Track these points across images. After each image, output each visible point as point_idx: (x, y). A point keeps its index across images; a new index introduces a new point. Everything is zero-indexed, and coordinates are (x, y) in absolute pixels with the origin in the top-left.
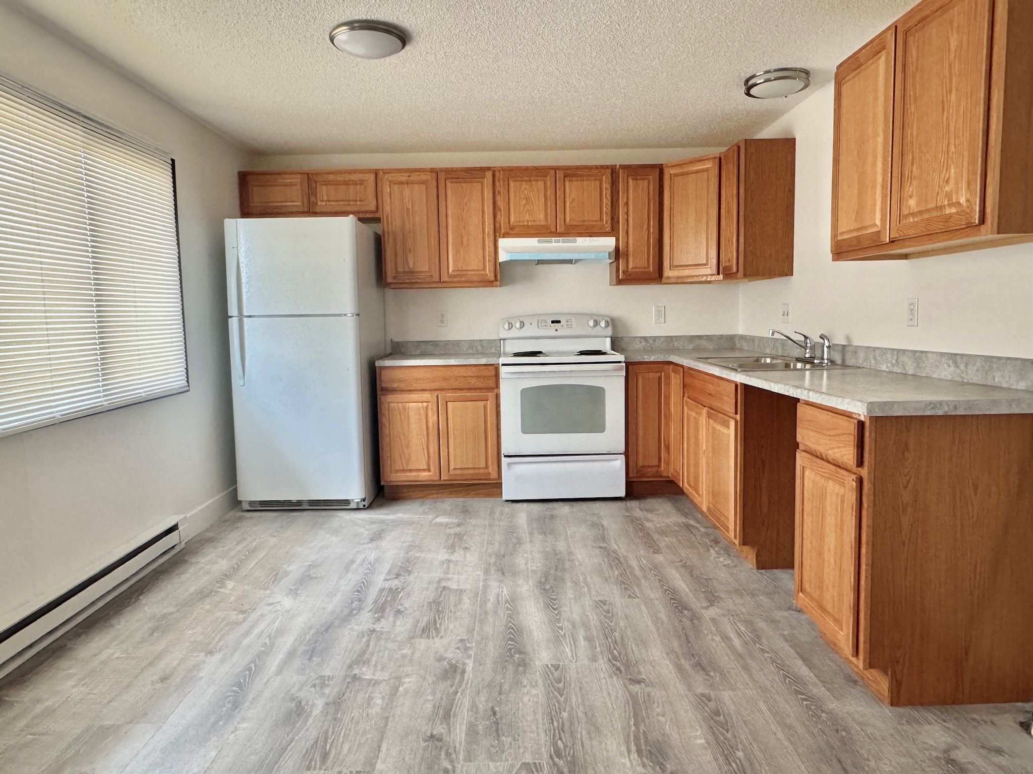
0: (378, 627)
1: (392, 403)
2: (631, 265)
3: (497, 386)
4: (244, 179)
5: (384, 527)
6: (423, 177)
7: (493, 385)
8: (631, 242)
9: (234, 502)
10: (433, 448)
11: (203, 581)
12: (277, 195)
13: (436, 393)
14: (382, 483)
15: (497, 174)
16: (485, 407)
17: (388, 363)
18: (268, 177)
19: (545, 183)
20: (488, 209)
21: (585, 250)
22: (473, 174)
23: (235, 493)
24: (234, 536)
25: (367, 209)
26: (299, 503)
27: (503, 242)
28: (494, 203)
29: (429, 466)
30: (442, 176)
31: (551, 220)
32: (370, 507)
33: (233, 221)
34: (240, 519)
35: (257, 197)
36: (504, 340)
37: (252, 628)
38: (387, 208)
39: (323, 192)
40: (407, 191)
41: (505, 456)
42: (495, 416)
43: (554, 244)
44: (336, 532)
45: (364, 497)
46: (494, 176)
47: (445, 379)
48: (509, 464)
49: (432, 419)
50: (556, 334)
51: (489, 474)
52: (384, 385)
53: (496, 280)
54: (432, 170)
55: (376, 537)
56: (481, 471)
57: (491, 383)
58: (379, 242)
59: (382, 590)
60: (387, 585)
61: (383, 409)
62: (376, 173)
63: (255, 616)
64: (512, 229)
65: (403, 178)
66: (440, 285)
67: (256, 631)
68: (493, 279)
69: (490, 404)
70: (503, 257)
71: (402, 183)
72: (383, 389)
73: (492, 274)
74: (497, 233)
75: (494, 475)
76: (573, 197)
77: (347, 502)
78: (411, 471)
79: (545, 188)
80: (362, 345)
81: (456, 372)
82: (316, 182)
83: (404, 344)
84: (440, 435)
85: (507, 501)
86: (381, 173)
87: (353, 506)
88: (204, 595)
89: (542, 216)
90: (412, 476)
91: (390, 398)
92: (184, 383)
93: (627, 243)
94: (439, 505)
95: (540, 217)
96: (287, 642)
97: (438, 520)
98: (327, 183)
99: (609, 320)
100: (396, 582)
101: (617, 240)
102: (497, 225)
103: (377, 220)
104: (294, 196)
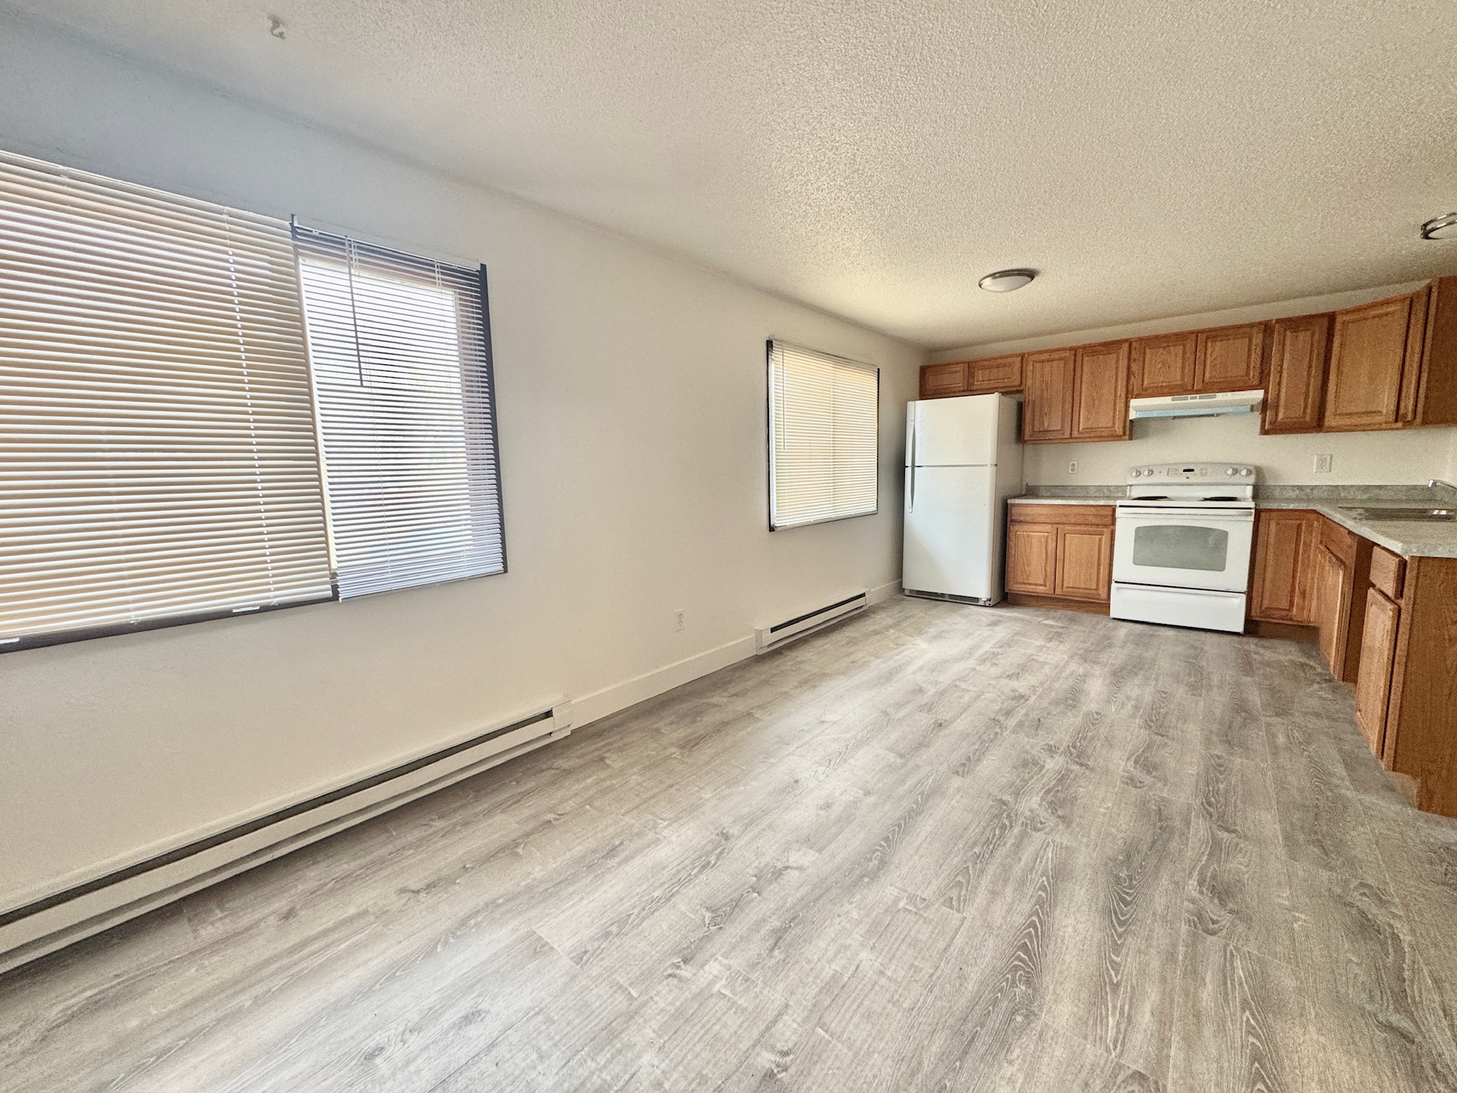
0: (978, 668)
1: (1018, 531)
2: (1281, 416)
3: (1114, 523)
4: (923, 371)
5: (1001, 619)
6: (1063, 355)
7: (1110, 522)
8: (1283, 395)
9: (901, 589)
10: (1050, 569)
11: (876, 627)
12: (946, 380)
13: (1056, 526)
14: (1006, 591)
15: (1134, 345)
16: (1100, 540)
17: (1017, 501)
18: (940, 368)
19: (1184, 349)
20: (1122, 375)
21: (1226, 404)
22: (1109, 346)
23: (901, 583)
24: (898, 608)
25: (1013, 384)
26: (943, 595)
27: (1134, 403)
28: (1129, 368)
29: (1045, 581)
30: (1080, 352)
31: (1188, 380)
32: (994, 606)
33: (913, 402)
34: (903, 600)
35: (932, 382)
36: (1131, 486)
37: (902, 652)
38: (1029, 383)
39: (980, 375)
40: (1047, 367)
41: (1116, 582)
42: (1108, 549)
43: (1190, 401)
44: (964, 616)
45: (989, 597)
46: (1130, 346)
47: (1066, 515)
48: (1118, 588)
49: (1051, 546)
50: (1187, 481)
51: (1099, 595)
52: (1013, 518)
53: (1124, 434)
54: (1071, 349)
55: (995, 624)
56: (1094, 591)
57: (1109, 520)
58: (1021, 408)
59: (986, 652)
60: (992, 650)
61: (1012, 535)
62: (1022, 356)
63: (903, 648)
64: (1146, 390)
65: (1046, 356)
66: (1071, 441)
67: (903, 654)
68: (1121, 433)
69: (1105, 539)
70: (1133, 415)
71: (1043, 361)
72: (1012, 521)
73: (1121, 430)
74: (1129, 395)
75: (1104, 596)
76: (1214, 356)
77: (977, 599)
78: (1030, 584)
79: (1184, 353)
80: (997, 488)
81: (1076, 510)
82: (974, 368)
83: (1037, 487)
84: (1057, 559)
85: (1115, 619)
86: (1026, 355)
87: (981, 603)
88: (876, 633)
89: (1178, 377)
90: (1030, 588)
91: (1017, 527)
92: (875, 508)
93: (1278, 395)
94: (1052, 613)
95: (1176, 377)
96: (920, 662)
97: (1046, 622)
98: (983, 368)
99: (1252, 468)
100: (999, 650)
101: (1266, 393)
102: (1131, 387)
103: (1021, 392)
104: (958, 380)
